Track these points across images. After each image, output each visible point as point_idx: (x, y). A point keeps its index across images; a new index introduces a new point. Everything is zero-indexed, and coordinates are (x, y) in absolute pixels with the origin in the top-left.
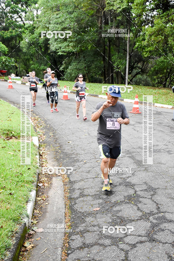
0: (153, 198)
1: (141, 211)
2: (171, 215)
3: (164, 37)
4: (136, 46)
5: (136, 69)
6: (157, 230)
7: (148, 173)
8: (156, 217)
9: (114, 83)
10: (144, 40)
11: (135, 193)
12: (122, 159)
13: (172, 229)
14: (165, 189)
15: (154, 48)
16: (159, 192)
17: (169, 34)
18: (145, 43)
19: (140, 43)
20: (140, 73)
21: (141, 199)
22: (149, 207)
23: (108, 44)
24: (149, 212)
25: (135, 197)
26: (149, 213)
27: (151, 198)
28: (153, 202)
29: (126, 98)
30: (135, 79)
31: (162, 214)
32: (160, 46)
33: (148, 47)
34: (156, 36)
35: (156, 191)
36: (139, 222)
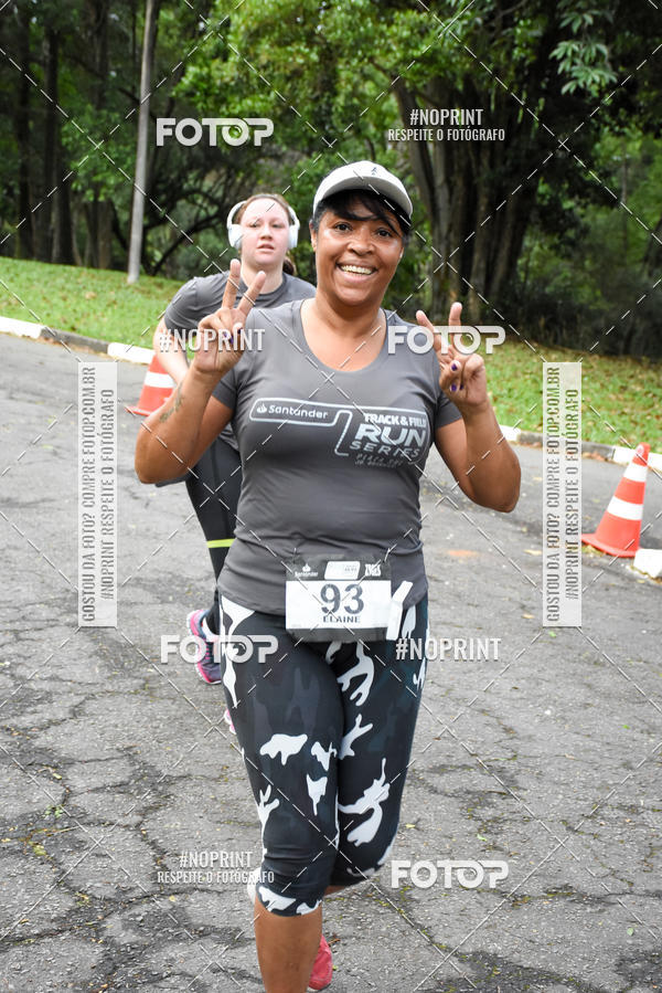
0: (148, 825)
1: (74, 890)
2: (213, 903)
3: (319, 54)
4: (186, 81)
5: (194, 202)
6: (128, 980)
7: (153, 702)
8: (140, 918)
9: (78, 259)
10: (223, 54)
11: (64, 801)
12: (35, 635)
13: (200, 970)
14: (216, 780)
15: (271, 102)
16: (184, 795)
17: (340, 40)
18: (227, 72)
19: (205, 70)
20: (214, 222)
21: (86, 832)
22: (116, 867)
23: (46, 53)
24: (109, 892)
25: (56, 820)
26: (110, 899)
27: (138, 825)
28: (143, 844)
29: (123, 340)
30: (191, 252)
31: (173, 899)
32: (302, 96)
33: (245, 97)
34: (282, 43)
35: (172, 790)
36: (46, 949)
